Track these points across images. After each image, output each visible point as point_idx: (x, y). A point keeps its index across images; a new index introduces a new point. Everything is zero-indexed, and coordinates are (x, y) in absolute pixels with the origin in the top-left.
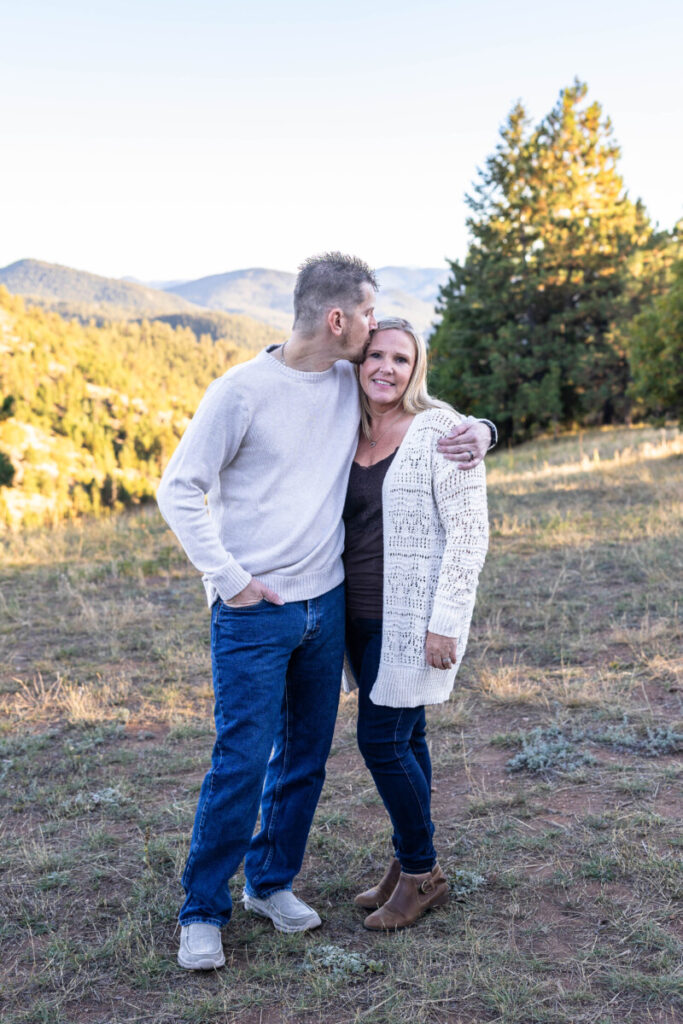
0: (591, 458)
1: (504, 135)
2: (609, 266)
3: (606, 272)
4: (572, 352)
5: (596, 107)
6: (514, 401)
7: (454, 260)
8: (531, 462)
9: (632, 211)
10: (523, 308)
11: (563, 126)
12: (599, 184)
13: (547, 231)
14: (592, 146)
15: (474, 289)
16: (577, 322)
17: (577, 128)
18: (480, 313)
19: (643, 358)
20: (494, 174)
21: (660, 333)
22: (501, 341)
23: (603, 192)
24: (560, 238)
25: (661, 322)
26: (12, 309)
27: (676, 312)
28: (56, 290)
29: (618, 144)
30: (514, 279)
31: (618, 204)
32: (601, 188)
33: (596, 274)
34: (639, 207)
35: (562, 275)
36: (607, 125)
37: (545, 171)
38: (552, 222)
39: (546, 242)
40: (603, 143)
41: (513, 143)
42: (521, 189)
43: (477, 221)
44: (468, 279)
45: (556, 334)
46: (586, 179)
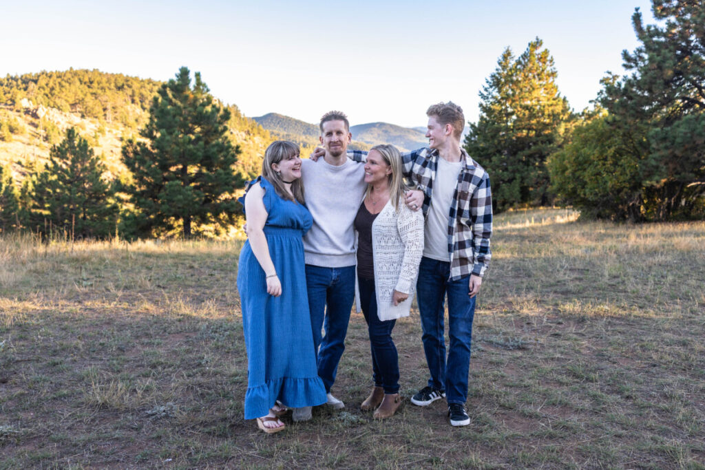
0: (530, 222)
1: (500, 64)
2: (548, 129)
3: (547, 132)
4: (527, 170)
5: (546, 52)
6: (498, 192)
7: (472, 123)
8: (502, 221)
9: (561, 103)
10: (505, 148)
11: (529, 61)
12: (545, 89)
13: (518, 111)
14: (543, 71)
15: (482, 138)
16: (530, 156)
17: (536, 62)
18: (483, 149)
19: (557, 173)
20: (494, 82)
21: (566, 162)
22: (493, 163)
23: (547, 93)
24: (524, 115)
25: (567, 156)
26: (264, 137)
27: (574, 153)
28: (285, 128)
29: (555, 70)
30: (501, 134)
31: (554, 99)
32: (546, 91)
33: (543, 133)
34: (564, 100)
35: (525, 132)
36: (551, 61)
37: (520, 82)
38: (521, 106)
39: (518, 116)
40: (549, 69)
41: (504, 68)
42: (507, 90)
43: (484, 104)
44: (479, 132)
45: (520, 161)
46: (538, 86)
